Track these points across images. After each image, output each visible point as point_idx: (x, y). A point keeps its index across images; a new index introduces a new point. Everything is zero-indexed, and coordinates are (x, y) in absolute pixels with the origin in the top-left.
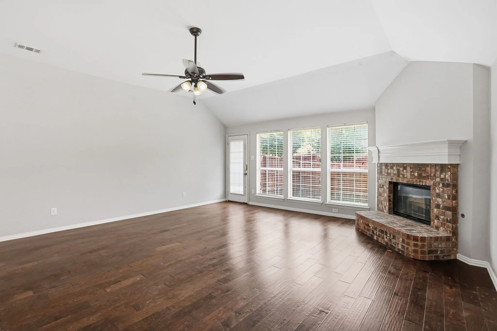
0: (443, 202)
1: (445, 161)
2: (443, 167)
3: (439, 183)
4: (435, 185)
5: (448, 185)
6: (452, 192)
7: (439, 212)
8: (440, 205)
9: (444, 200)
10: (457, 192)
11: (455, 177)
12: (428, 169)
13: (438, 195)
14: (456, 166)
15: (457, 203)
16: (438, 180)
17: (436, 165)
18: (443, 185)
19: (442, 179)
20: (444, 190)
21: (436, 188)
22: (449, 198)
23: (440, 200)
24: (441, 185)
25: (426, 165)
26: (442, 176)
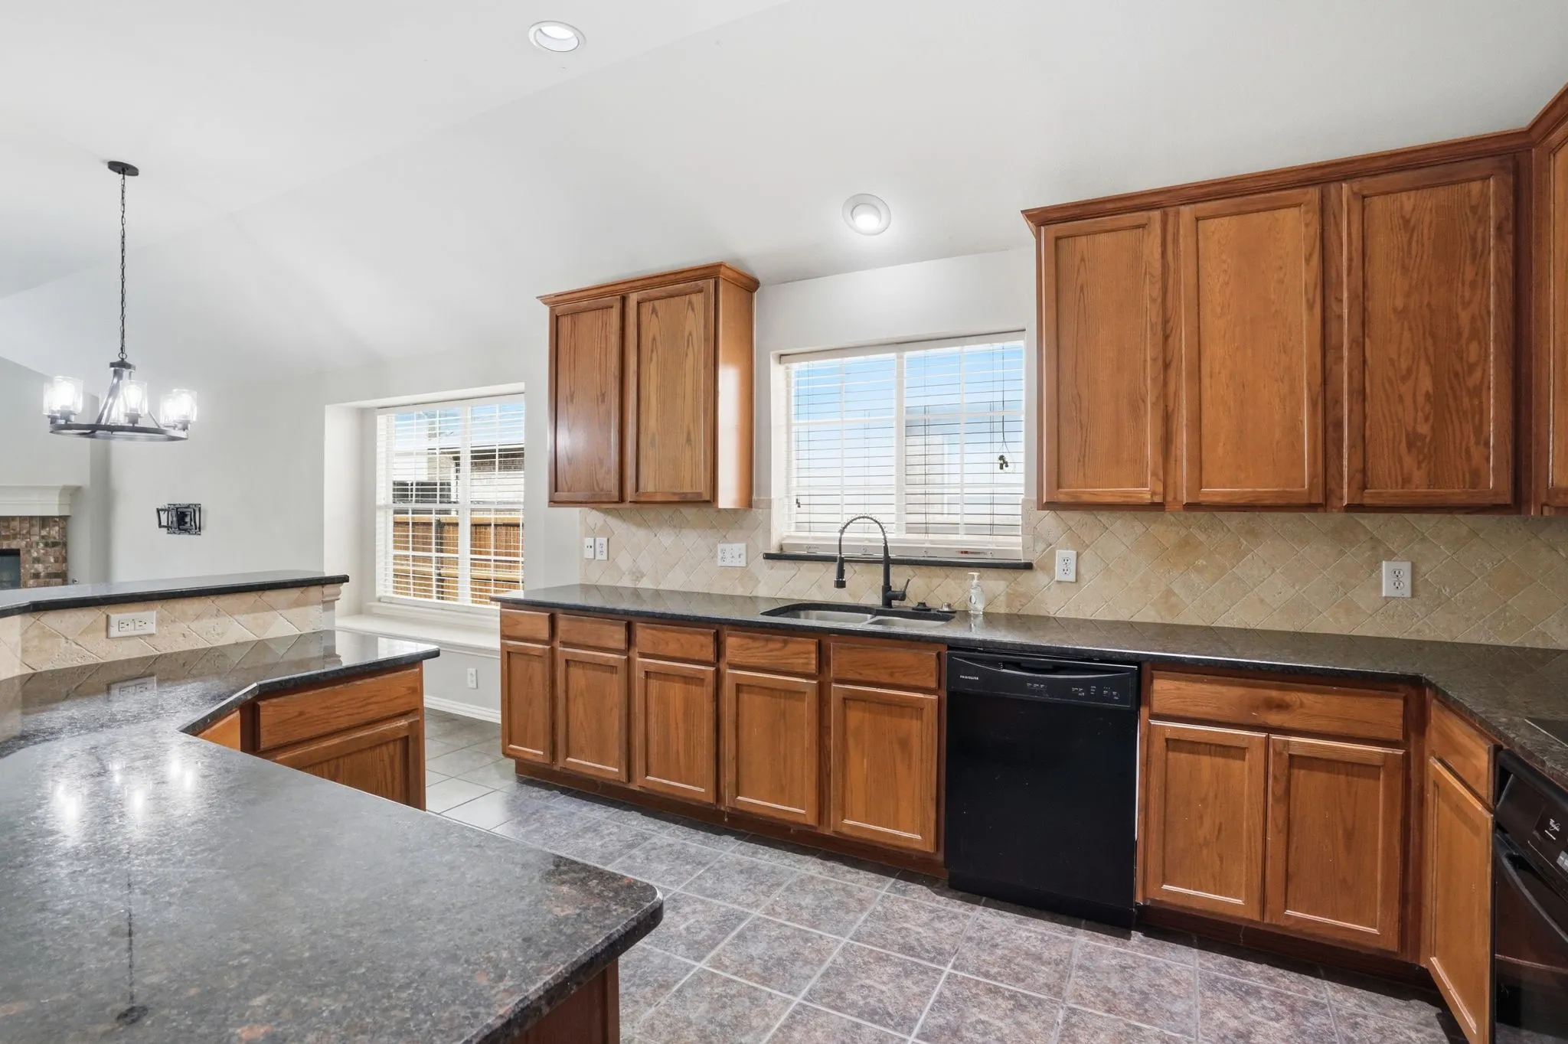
0: (46, 568)
1: (54, 511)
2: (45, 521)
3: (37, 543)
4: (26, 547)
5: (55, 544)
6: (61, 554)
8: (40, 573)
9: (47, 565)
10: (66, 552)
11: (64, 532)
12: (16, 524)
13: (37, 560)
14: (64, 518)
15: (67, 566)
16: (36, 538)
17: (31, 518)
18: (46, 545)
19: (43, 537)
20: (47, 552)
21: (32, 551)
22: (56, 561)
23: (40, 567)
24: (41, 545)
25: (13, 518)
26: (44, 533)
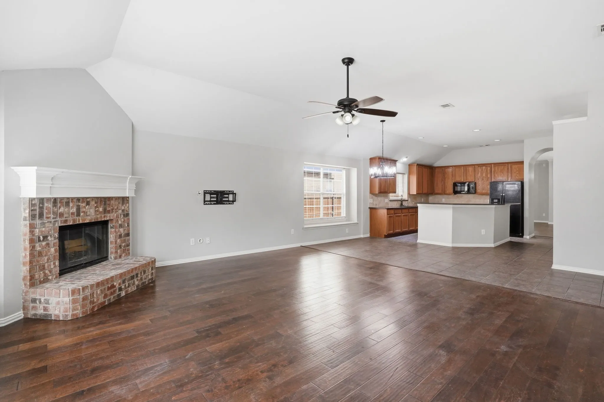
0: (124, 230)
2: (124, 199)
3: (121, 214)
4: (117, 217)
5: (127, 215)
7: (121, 240)
8: (122, 234)
9: (124, 228)
12: (112, 202)
13: (121, 226)
15: (129, 229)
16: (120, 211)
17: (119, 198)
18: (124, 215)
19: (123, 211)
20: (124, 220)
21: (119, 220)
23: (122, 230)
24: (122, 216)
25: (110, 199)
26: (123, 208)
